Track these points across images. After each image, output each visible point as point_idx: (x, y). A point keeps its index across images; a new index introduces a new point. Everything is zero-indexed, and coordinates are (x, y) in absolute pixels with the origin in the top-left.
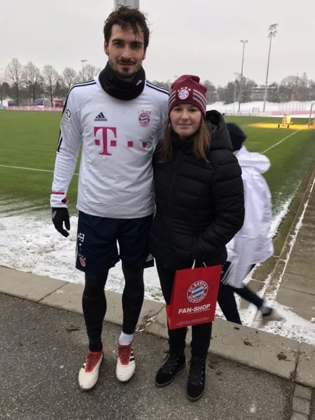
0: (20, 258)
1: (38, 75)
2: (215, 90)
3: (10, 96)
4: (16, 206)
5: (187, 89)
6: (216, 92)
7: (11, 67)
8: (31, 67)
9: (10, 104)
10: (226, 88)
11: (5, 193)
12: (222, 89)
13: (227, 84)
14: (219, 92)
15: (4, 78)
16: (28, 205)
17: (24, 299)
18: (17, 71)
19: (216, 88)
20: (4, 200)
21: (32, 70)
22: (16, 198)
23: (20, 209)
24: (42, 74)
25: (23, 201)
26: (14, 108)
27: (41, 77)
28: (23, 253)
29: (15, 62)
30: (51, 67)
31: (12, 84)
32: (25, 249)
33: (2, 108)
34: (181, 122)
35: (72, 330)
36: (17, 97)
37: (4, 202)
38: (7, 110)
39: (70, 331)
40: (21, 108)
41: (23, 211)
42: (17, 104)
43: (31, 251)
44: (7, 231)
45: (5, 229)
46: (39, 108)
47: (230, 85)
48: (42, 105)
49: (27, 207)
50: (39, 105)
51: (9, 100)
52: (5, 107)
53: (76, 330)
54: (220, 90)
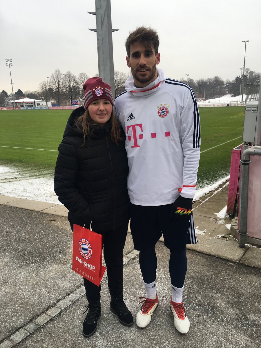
0: (38, 199)
1: (74, 81)
2: (224, 84)
3: (53, 98)
4: (43, 173)
5: (100, 88)
6: (225, 86)
7: (54, 76)
8: (69, 75)
9: (53, 105)
10: (234, 82)
11: (38, 166)
12: (230, 83)
13: (235, 79)
14: (228, 85)
15: (49, 84)
16: (51, 172)
17: (33, 211)
18: (58, 78)
19: (225, 82)
20: (36, 169)
21: (70, 77)
22: (44, 168)
23: (44, 174)
24: (77, 80)
25: (48, 170)
26: (56, 108)
27: (77, 82)
28: (41, 196)
29: (58, 72)
30: (85, 74)
31: (55, 89)
32: (42, 194)
33: (47, 108)
34: (99, 113)
35: (52, 221)
36: (59, 98)
37: (36, 171)
38: (50, 110)
39: (50, 221)
40: (61, 108)
41: (47, 175)
42: (58, 104)
43: (45, 195)
44: (34, 186)
45: (33, 185)
46: (75, 107)
47: (238, 79)
48: (78, 104)
49: (49, 174)
50: (75, 104)
51: (53, 101)
52: (49, 108)
53: (54, 220)
54: (229, 84)
